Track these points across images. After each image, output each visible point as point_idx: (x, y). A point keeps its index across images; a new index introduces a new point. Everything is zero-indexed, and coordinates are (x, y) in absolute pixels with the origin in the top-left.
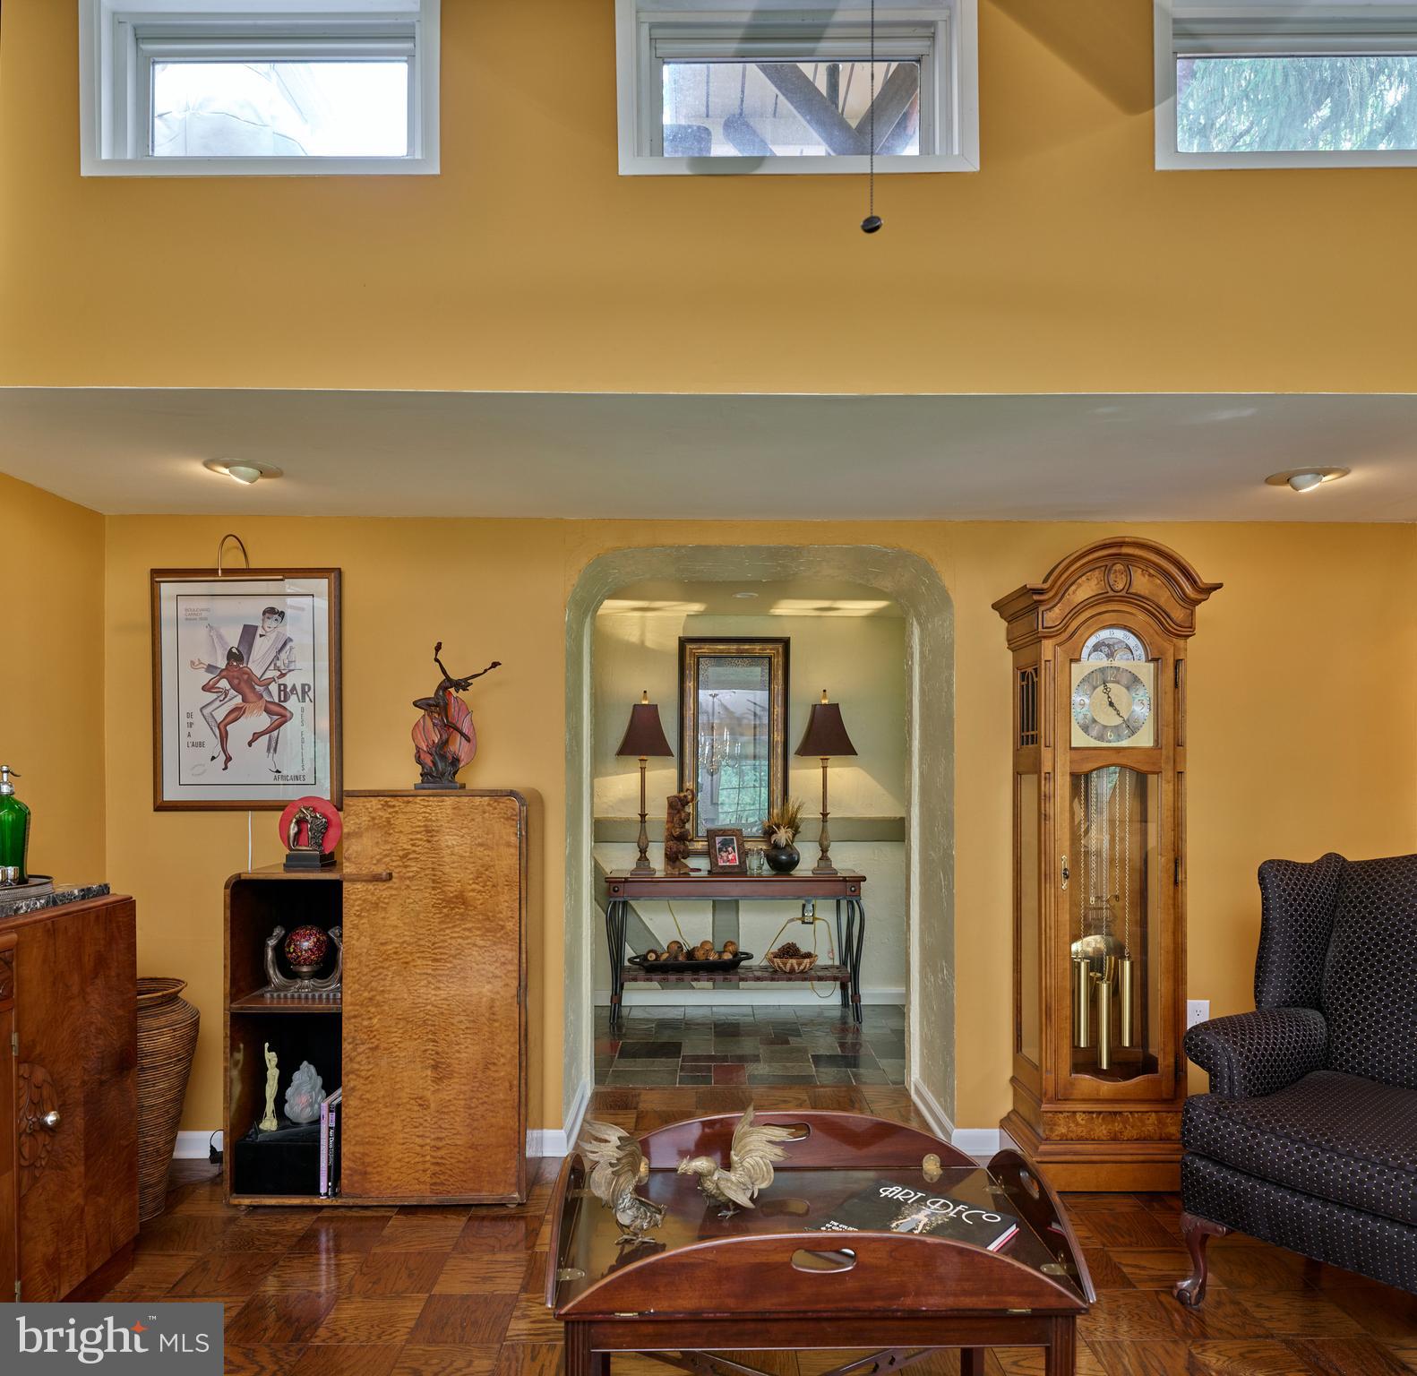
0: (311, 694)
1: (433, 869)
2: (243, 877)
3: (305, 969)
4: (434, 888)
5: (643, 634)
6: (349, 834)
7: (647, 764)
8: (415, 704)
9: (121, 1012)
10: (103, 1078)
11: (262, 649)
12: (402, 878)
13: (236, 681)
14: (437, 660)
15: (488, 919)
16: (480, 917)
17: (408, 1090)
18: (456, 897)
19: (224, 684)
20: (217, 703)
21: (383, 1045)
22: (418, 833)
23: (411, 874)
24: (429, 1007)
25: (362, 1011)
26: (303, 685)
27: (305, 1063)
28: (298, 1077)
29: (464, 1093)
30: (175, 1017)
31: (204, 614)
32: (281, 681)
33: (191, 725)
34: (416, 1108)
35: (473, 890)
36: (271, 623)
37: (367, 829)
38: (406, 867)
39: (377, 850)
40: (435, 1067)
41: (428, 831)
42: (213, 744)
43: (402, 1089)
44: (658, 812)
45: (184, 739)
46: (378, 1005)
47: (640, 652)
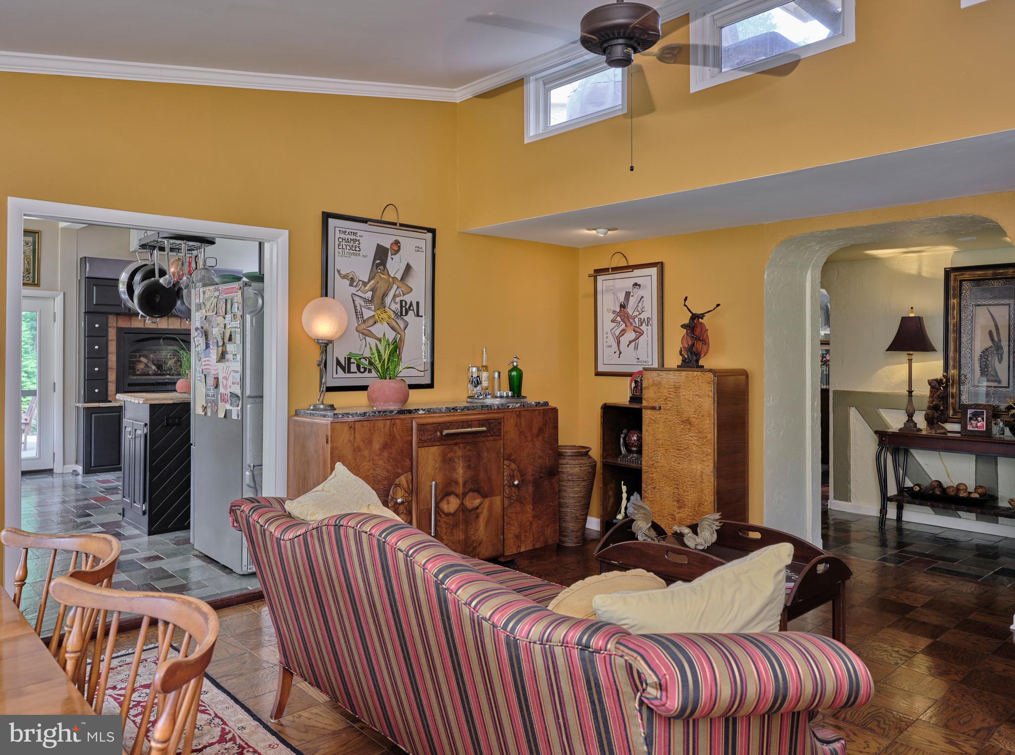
0: (651, 322)
1: (677, 406)
2: (607, 404)
3: (634, 449)
4: (677, 415)
5: (920, 268)
6: (644, 387)
7: (914, 357)
8: (682, 326)
9: (550, 452)
10: (542, 475)
11: (632, 301)
12: (664, 409)
13: (623, 317)
14: (685, 305)
15: (700, 432)
16: (697, 431)
17: (667, 510)
18: (687, 420)
19: (619, 319)
20: (616, 328)
21: (657, 487)
22: (671, 388)
23: (668, 408)
24: (675, 472)
25: (649, 470)
26: (648, 318)
27: (636, 493)
28: (632, 498)
29: (690, 516)
30: (582, 461)
31: (612, 288)
32: (639, 317)
33: (607, 337)
34: (670, 519)
35: (694, 418)
36: (635, 290)
37: (651, 386)
38: (666, 404)
39: (655, 396)
40: (678, 501)
41: (675, 388)
42: (615, 345)
43: (665, 509)
44: (923, 391)
45: (605, 344)
46: (655, 468)
47: (918, 280)
